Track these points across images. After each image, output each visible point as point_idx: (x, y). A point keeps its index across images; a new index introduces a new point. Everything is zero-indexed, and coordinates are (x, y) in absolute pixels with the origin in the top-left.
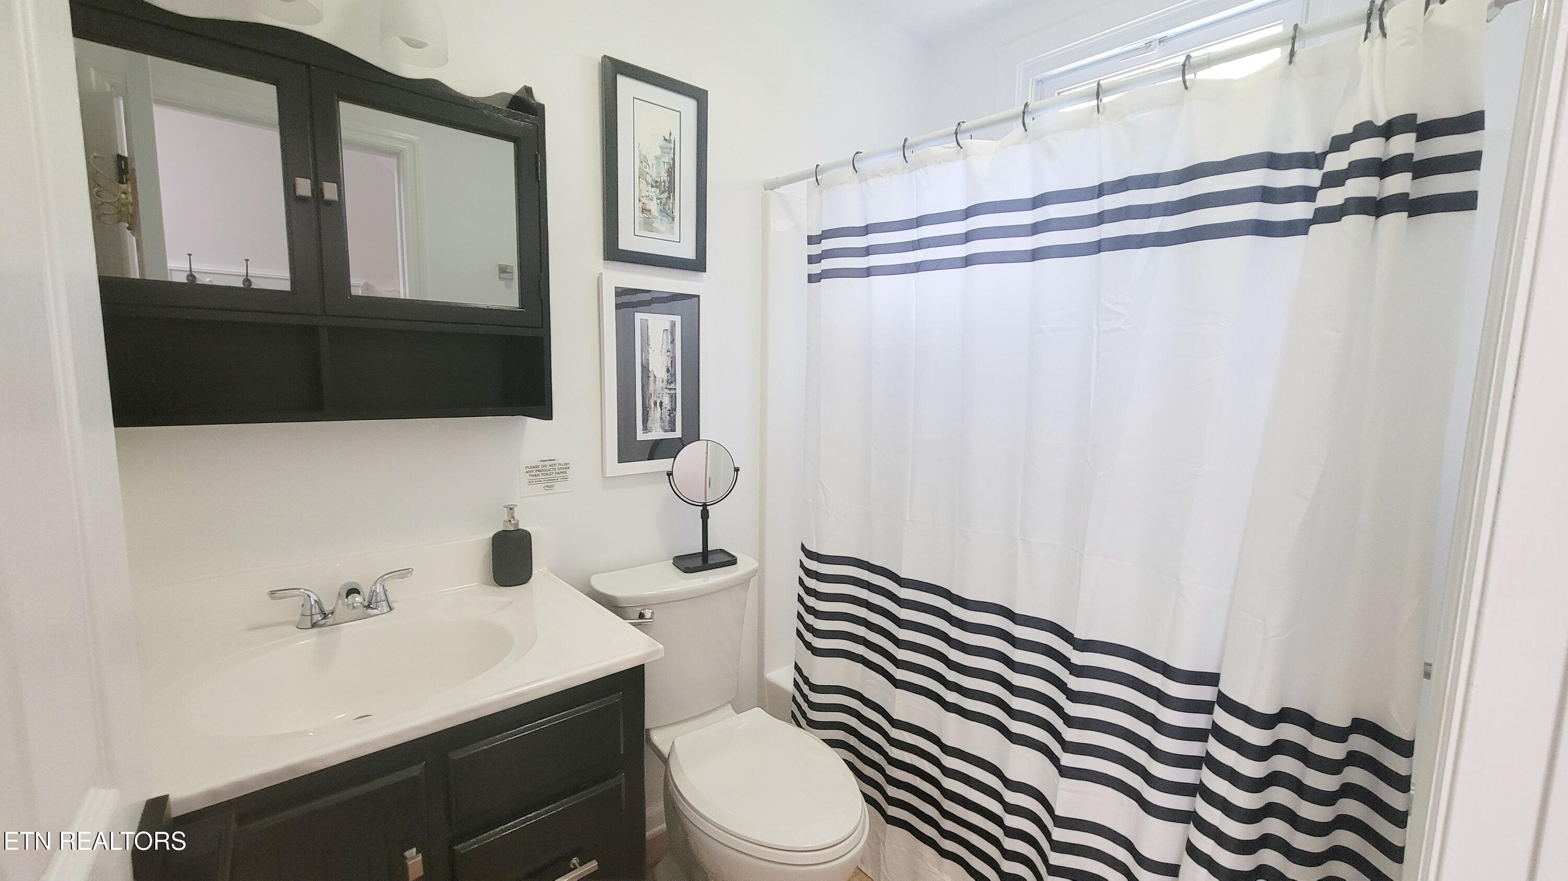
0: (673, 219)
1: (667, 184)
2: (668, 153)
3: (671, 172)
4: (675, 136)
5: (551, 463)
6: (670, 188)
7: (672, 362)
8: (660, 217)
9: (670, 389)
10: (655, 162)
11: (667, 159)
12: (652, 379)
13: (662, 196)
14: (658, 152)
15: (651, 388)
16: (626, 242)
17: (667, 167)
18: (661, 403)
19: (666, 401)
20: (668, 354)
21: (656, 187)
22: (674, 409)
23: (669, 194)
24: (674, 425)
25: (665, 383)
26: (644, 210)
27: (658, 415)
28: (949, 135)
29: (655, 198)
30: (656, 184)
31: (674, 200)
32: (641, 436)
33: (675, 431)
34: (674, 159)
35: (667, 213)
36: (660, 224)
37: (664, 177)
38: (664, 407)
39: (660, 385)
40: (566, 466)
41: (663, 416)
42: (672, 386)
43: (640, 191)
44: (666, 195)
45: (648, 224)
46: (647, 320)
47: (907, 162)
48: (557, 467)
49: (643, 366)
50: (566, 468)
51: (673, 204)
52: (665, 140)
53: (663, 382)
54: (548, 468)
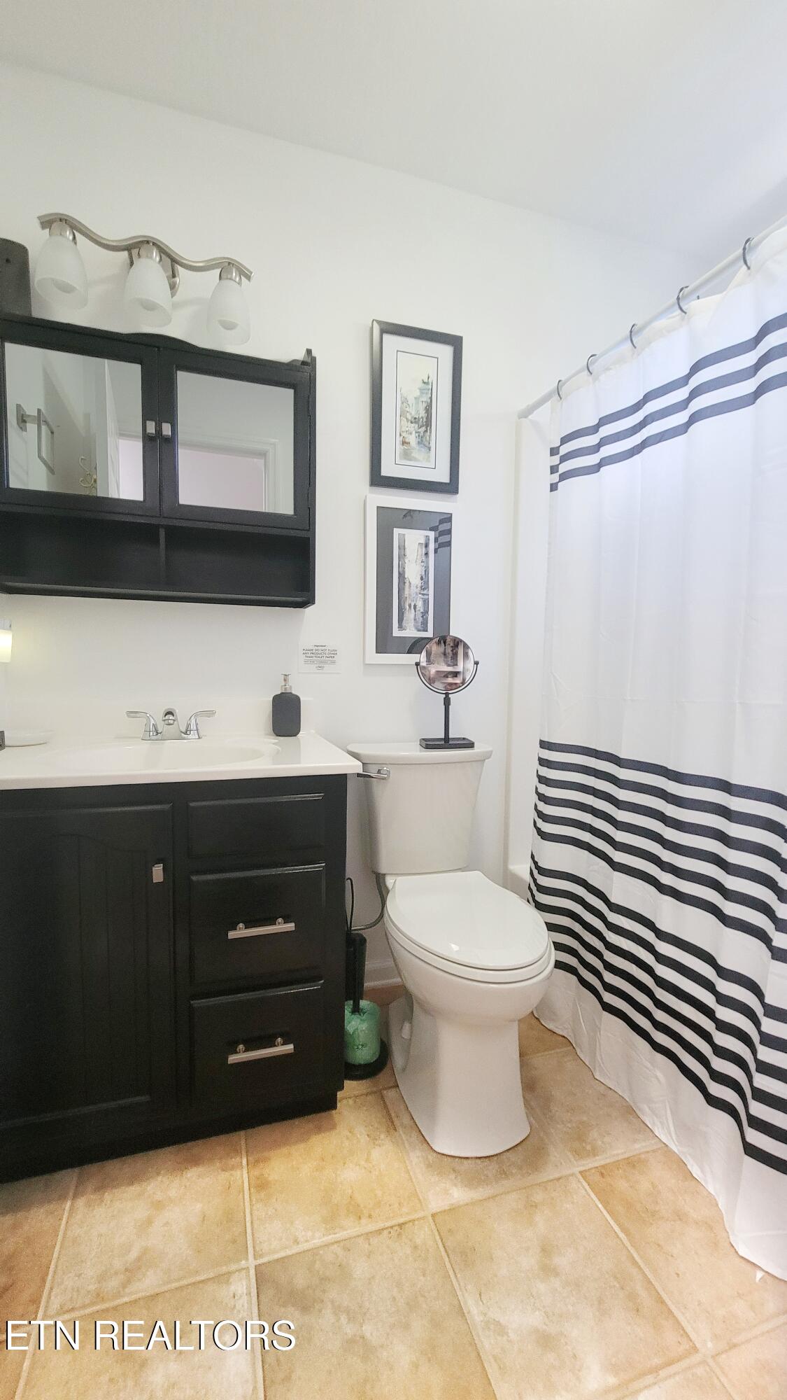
0: (430, 449)
1: (425, 420)
2: (427, 393)
3: (428, 410)
4: (433, 378)
5: (323, 648)
6: (427, 423)
7: (425, 571)
8: (418, 448)
9: (423, 594)
10: (414, 401)
11: (425, 398)
12: (407, 584)
13: (420, 430)
14: (417, 393)
15: (407, 592)
16: (387, 470)
17: (425, 405)
18: (415, 607)
19: (420, 604)
20: (423, 564)
21: (415, 422)
22: (426, 612)
23: (427, 428)
24: (427, 626)
25: (419, 589)
26: (404, 443)
27: (412, 616)
28: (673, 306)
29: (414, 432)
30: (415, 420)
31: (431, 432)
32: (396, 633)
33: (427, 631)
34: (431, 398)
35: (423, 442)
36: (418, 453)
37: (423, 414)
38: (417, 609)
39: (414, 590)
40: (333, 653)
41: (417, 617)
42: (425, 592)
43: (401, 427)
44: (424, 428)
45: (407, 455)
46: (404, 535)
47: (635, 347)
48: (327, 652)
49: (399, 573)
50: (334, 654)
51: (430, 436)
52: (424, 383)
53: (417, 588)
54: (320, 652)
